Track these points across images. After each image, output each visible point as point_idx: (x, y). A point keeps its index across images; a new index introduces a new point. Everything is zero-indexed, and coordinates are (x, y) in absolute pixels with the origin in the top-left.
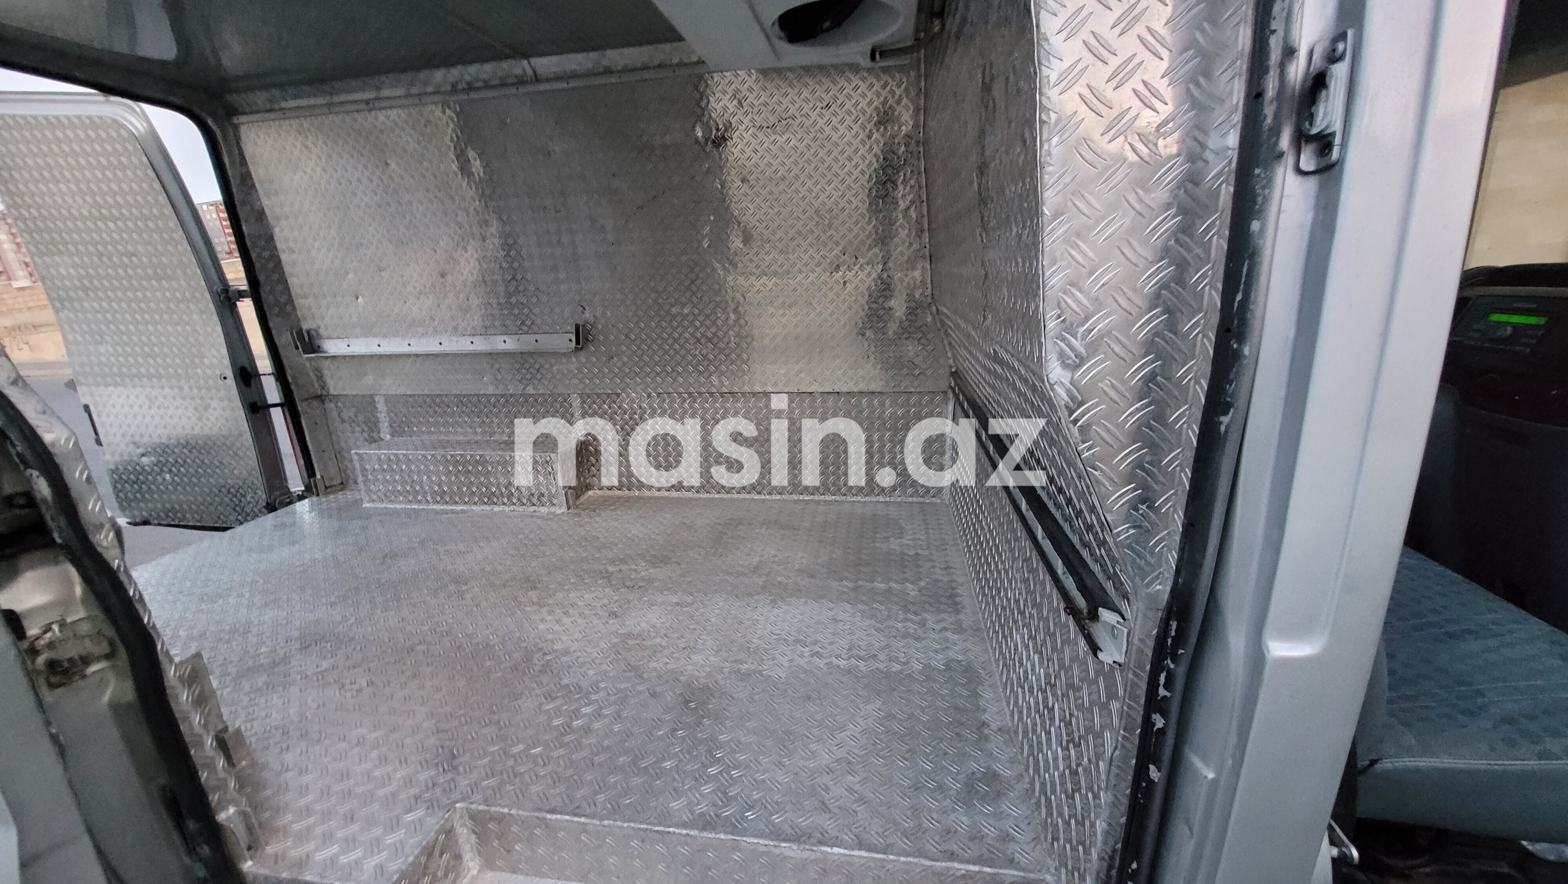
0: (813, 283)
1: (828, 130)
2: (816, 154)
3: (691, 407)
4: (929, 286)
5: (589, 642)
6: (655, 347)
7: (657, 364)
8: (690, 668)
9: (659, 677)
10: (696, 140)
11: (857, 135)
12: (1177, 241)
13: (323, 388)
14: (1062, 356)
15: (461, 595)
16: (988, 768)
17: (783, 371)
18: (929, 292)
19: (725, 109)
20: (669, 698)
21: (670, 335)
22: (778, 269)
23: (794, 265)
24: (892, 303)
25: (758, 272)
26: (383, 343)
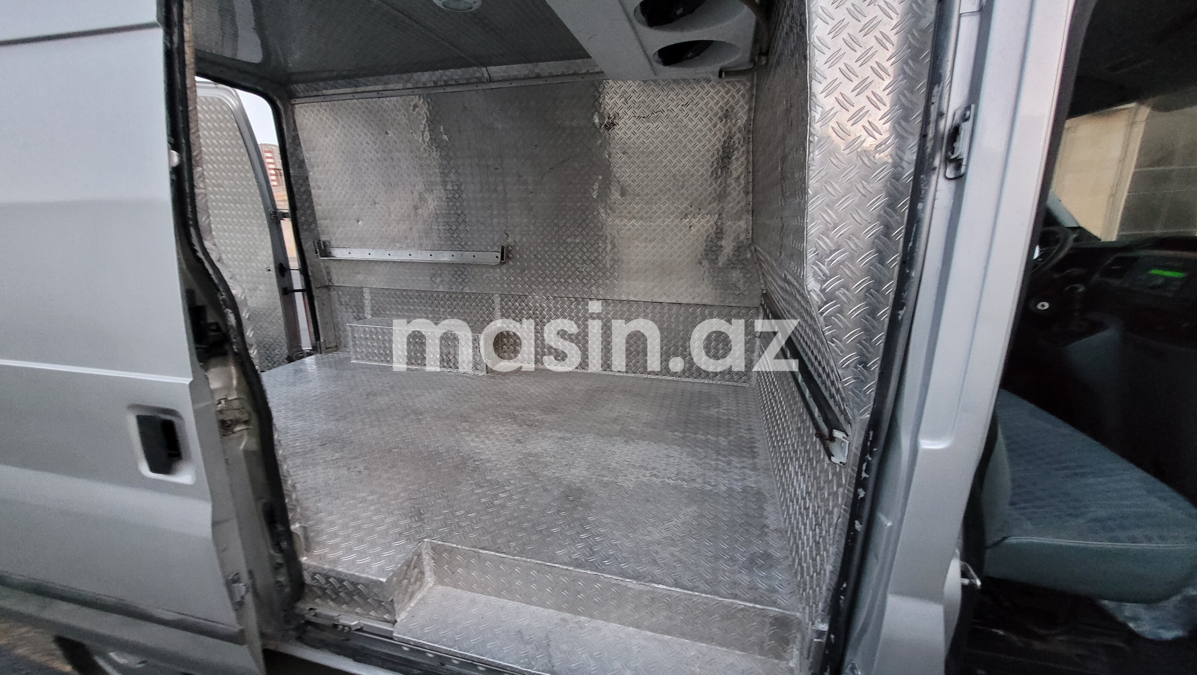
0: (668, 226)
1: (686, 120)
2: (676, 137)
3: (576, 308)
4: (751, 232)
5: (503, 456)
6: (554, 265)
7: (555, 276)
8: (569, 477)
9: (549, 480)
10: (594, 124)
11: (706, 125)
12: (885, 212)
13: (330, 281)
14: (815, 274)
15: (419, 421)
16: (765, 551)
17: (641, 286)
18: (750, 236)
19: (616, 104)
20: (556, 493)
21: (565, 257)
22: (644, 215)
23: (655, 212)
24: (723, 243)
25: (629, 216)
26: (373, 252)
